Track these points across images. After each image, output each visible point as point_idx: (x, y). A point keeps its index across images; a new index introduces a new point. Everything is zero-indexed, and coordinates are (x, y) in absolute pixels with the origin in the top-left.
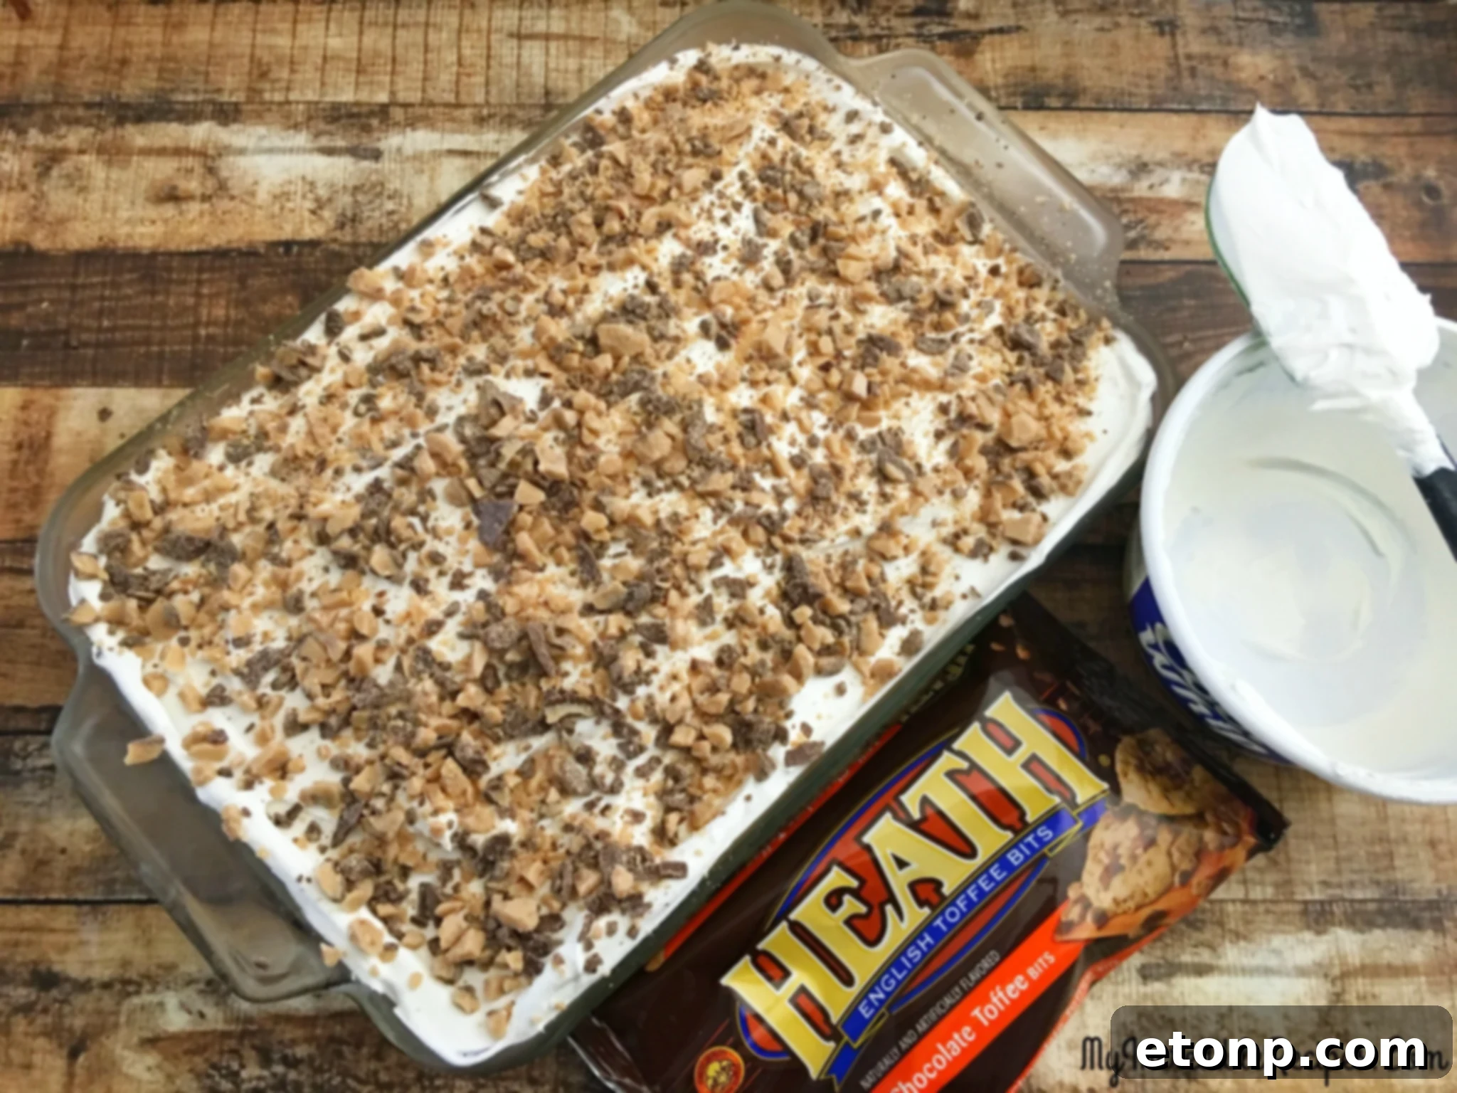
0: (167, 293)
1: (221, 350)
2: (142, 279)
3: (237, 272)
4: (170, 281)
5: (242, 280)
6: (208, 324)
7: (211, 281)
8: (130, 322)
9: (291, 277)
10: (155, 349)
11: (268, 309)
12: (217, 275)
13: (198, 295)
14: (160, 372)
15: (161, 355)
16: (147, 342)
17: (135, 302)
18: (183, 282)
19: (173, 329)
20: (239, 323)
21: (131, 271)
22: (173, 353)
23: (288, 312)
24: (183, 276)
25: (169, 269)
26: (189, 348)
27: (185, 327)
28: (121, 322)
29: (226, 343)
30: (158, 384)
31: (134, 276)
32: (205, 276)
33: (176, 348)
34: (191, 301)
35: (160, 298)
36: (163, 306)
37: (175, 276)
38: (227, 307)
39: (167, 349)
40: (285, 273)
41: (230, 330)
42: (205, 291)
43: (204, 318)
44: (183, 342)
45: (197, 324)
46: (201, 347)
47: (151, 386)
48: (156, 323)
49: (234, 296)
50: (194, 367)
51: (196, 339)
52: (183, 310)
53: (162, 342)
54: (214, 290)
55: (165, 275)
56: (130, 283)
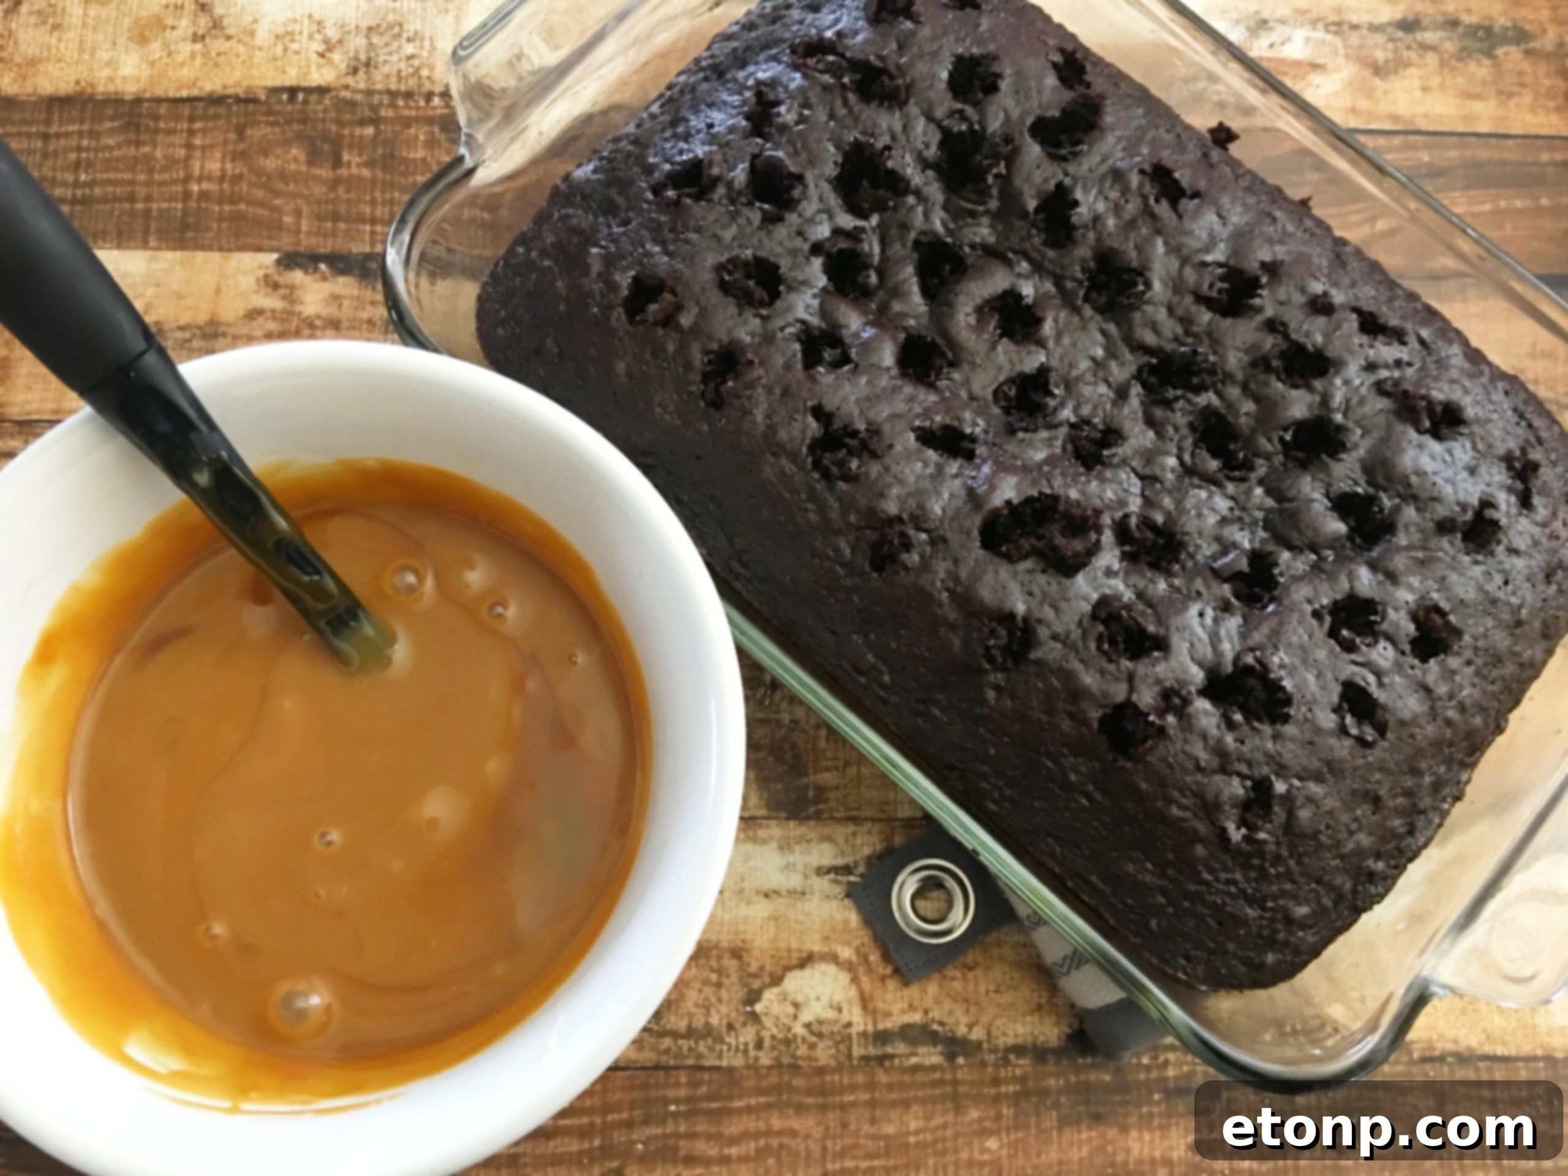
0: (154, 145)
1: (217, 208)
2: (126, 128)
3: (234, 120)
4: (157, 131)
5: (240, 131)
6: (200, 180)
7: (204, 131)
8: (112, 175)
9: (296, 127)
10: (140, 206)
11: (270, 164)
12: (210, 124)
13: (189, 146)
14: (146, 232)
15: (147, 213)
16: (131, 198)
17: (117, 153)
18: (170, 132)
19: (161, 184)
20: (237, 179)
21: (113, 118)
22: (161, 211)
23: (293, 166)
24: (172, 125)
25: (156, 118)
26: (180, 206)
27: (174, 182)
28: (99, 176)
29: (221, 202)
30: (144, 245)
31: (116, 124)
32: (198, 125)
33: (165, 205)
34: (181, 153)
35: (146, 149)
36: (149, 158)
37: (162, 125)
38: (223, 161)
39: (154, 206)
40: (289, 122)
41: (226, 186)
42: (198, 141)
43: (197, 172)
44: (172, 199)
45: (187, 179)
46: (193, 204)
47: (135, 248)
48: (142, 177)
49: (230, 147)
50: (185, 227)
51: (187, 195)
52: (171, 162)
53: (148, 199)
54: (208, 141)
55: (152, 124)
56: (112, 131)
